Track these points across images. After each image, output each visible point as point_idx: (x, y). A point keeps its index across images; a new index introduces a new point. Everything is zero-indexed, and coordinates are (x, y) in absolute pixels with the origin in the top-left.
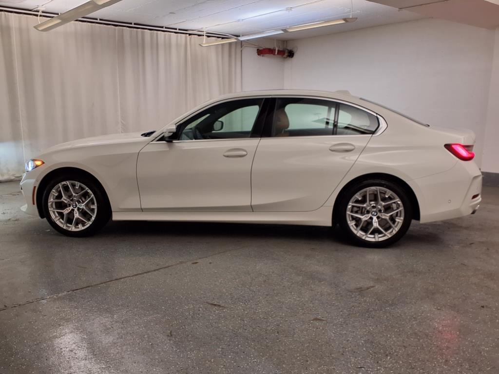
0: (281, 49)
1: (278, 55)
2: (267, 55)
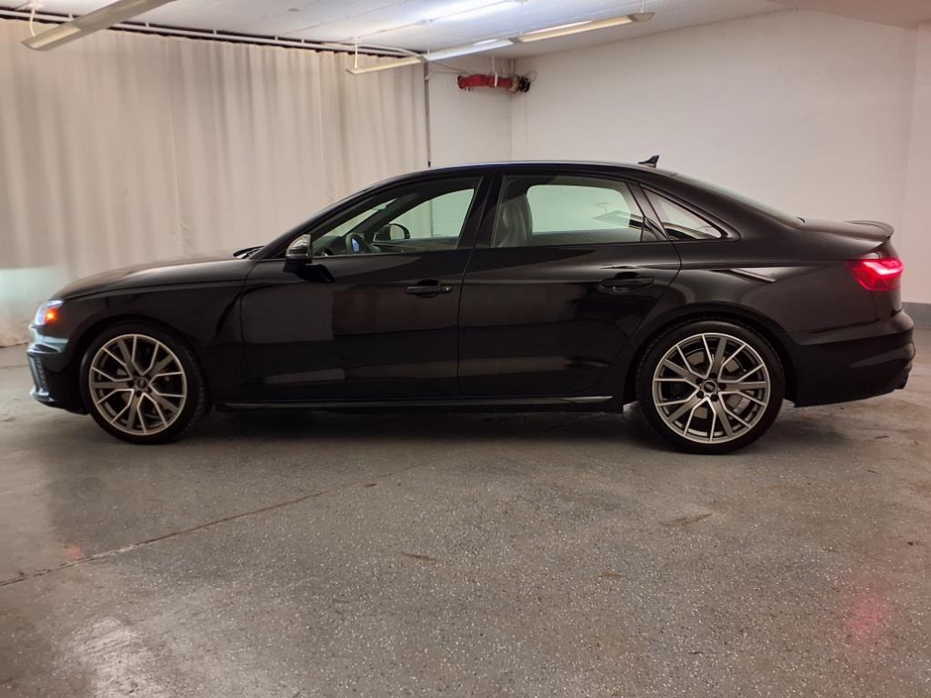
0: (505, 76)
1: (499, 88)
2: (478, 87)
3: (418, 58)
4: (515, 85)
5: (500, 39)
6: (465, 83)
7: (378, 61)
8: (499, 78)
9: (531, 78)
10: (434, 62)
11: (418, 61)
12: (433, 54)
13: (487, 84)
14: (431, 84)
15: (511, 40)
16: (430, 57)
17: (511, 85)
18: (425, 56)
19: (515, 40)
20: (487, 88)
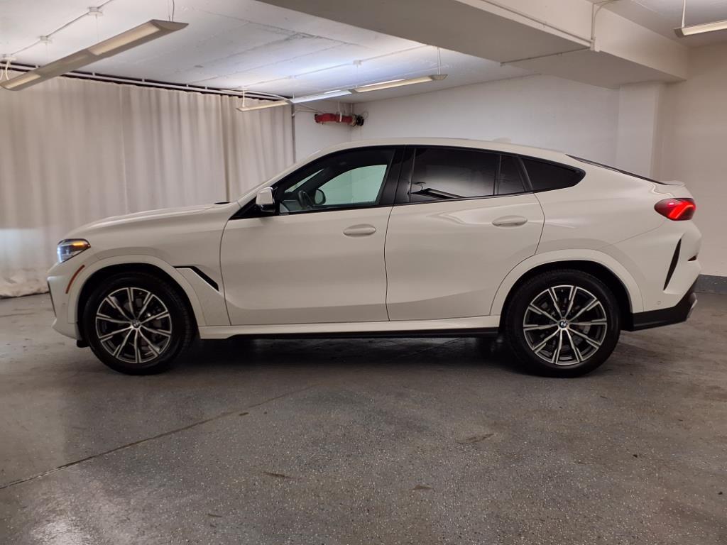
0: (347, 115)
1: (342, 123)
2: (329, 122)
3: (286, 101)
4: (354, 121)
5: (342, 90)
6: (320, 118)
7: (259, 103)
8: (343, 116)
9: (364, 116)
10: (298, 104)
11: (286, 103)
12: (296, 99)
13: (335, 120)
14: (296, 119)
15: (349, 90)
16: (295, 101)
17: (351, 121)
18: (291, 100)
19: (353, 91)
20: (335, 122)
